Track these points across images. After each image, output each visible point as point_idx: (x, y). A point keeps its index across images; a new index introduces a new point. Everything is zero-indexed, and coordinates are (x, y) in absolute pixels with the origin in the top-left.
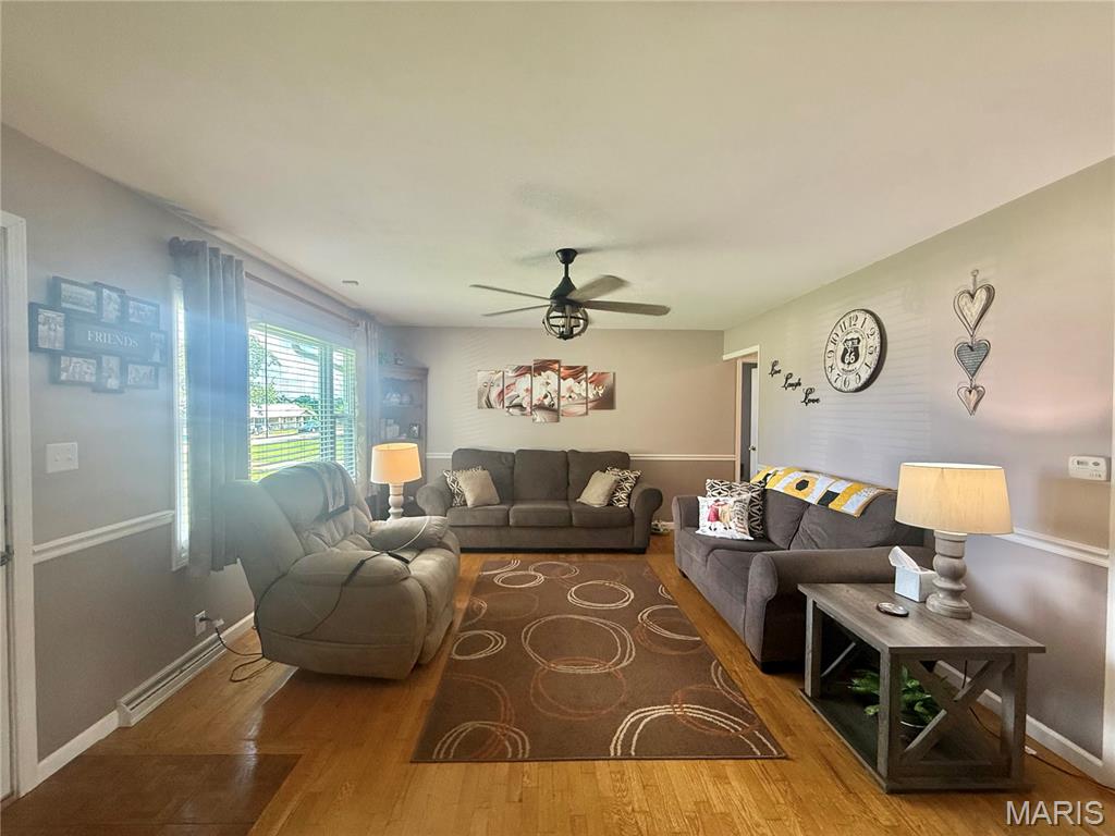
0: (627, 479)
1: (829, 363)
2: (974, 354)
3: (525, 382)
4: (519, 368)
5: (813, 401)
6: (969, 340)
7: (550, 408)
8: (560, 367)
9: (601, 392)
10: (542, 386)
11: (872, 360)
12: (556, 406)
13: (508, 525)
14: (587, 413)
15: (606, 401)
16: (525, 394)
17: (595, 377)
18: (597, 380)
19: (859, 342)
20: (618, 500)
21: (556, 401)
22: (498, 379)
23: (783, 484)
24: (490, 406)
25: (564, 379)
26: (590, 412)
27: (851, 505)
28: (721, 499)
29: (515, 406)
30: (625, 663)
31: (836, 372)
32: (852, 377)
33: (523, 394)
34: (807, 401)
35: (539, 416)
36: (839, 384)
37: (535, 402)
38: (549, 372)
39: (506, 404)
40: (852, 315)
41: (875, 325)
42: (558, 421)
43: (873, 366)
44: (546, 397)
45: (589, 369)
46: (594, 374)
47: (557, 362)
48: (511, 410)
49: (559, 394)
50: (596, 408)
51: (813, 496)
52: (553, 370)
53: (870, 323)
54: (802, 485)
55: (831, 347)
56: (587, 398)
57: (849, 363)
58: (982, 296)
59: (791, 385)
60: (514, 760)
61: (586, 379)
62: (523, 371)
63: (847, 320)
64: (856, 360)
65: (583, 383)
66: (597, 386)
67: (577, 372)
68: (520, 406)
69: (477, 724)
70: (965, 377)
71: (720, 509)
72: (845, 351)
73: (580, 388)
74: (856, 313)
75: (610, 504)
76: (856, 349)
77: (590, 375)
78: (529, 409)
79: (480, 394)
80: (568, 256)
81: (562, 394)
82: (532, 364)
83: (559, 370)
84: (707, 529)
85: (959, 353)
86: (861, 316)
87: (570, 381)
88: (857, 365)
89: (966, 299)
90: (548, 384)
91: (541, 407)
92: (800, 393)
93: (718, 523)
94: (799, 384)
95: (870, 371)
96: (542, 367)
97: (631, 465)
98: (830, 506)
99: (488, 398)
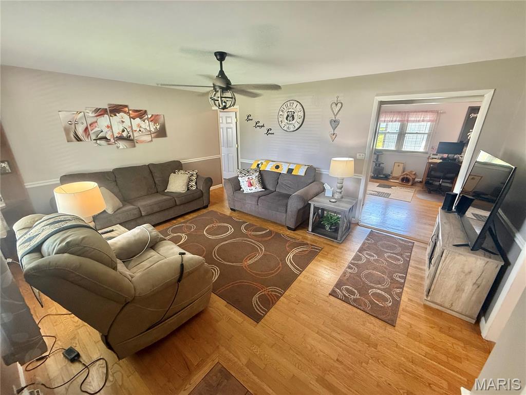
0: (192, 175)
1: (280, 119)
2: (335, 123)
3: (104, 121)
4: (97, 110)
5: (271, 134)
6: (334, 119)
7: (128, 139)
8: (129, 110)
9: (158, 127)
10: (118, 124)
11: (300, 121)
12: (132, 137)
13: (142, 216)
14: (152, 140)
15: (162, 133)
16: (106, 129)
17: (153, 117)
18: (154, 119)
19: (294, 113)
20: (192, 186)
21: (131, 133)
22: (81, 118)
23: (269, 167)
24: (78, 139)
25: (134, 119)
26: (153, 139)
27: (301, 172)
28: (250, 177)
29: (101, 139)
30: (263, 249)
31: (283, 123)
32: (291, 126)
33: (105, 130)
34: (268, 133)
35: (121, 144)
36: (285, 128)
37: (116, 135)
38: (122, 114)
39: (94, 137)
40: (291, 102)
41: (301, 108)
42: (135, 146)
43: (300, 123)
44: (123, 131)
45: (148, 112)
46: (152, 115)
47: (126, 106)
48: (98, 142)
49: (132, 129)
50: (157, 136)
51: (284, 170)
52: (125, 112)
53: (299, 107)
54: (277, 167)
55: (281, 113)
56: (150, 131)
57: (290, 121)
58: (339, 105)
59: (258, 126)
60: (282, 295)
61: (148, 119)
62: (100, 112)
63: (288, 103)
64: (293, 120)
65: (146, 121)
66: (155, 123)
67: (141, 114)
68: (105, 138)
69: (257, 296)
70: (332, 130)
71: (251, 181)
72: (288, 116)
73: (145, 125)
74: (293, 101)
75: (188, 189)
76: (293, 116)
77: (149, 116)
78: (112, 140)
79: (67, 131)
80: (221, 56)
81: (134, 129)
82: (106, 107)
83: (128, 113)
84: (249, 190)
85: (331, 122)
86: (295, 103)
87: (138, 120)
88: (294, 122)
89: (334, 105)
90: (123, 122)
91: (121, 138)
92: (264, 130)
93: (252, 187)
94: (263, 126)
95: (299, 125)
96: (115, 110)
97: (183, 168)
98: (293, 173)
99: (75, 133)
